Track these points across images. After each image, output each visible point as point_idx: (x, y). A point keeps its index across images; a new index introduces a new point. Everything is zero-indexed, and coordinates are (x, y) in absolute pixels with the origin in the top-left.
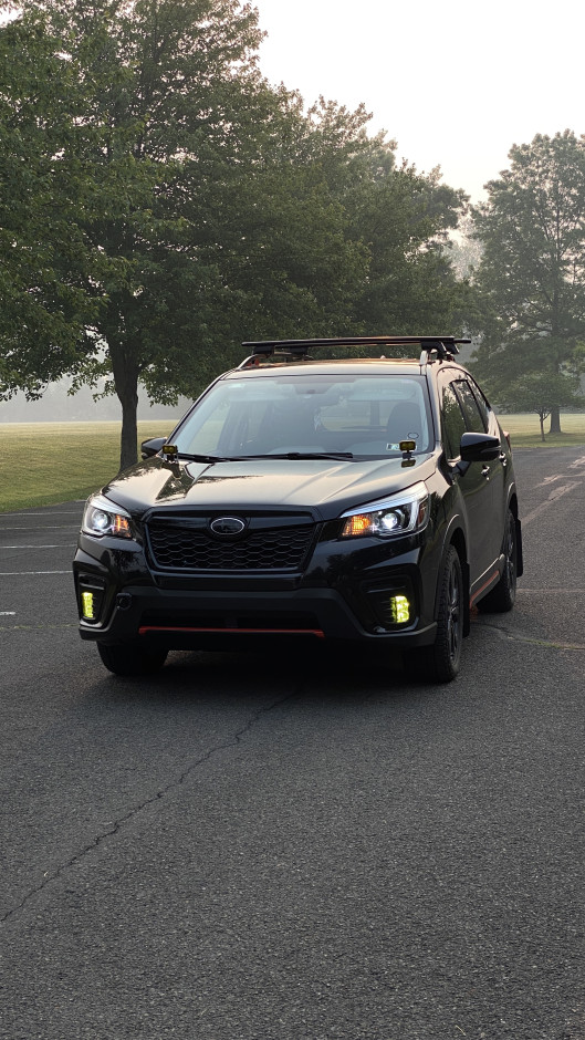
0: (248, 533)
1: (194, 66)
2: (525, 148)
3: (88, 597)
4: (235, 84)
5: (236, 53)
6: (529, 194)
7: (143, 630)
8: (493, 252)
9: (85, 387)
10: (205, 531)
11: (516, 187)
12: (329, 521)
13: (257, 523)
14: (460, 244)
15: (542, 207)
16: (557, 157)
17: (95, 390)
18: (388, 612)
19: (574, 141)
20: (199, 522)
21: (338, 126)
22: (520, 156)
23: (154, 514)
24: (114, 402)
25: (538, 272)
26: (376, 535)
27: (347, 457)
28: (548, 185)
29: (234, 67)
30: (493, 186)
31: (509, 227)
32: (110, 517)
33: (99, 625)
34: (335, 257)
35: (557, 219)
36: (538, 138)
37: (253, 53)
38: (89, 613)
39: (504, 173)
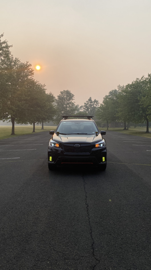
0: (81, 147)
2: (62, 92)
3: (50, 157)
5: (30, 75)
6: (63, 98)
7: (62, 163)
8: (58, 104)
11: (61, 97)
13: (82, 145)
14: (55, 104)
15: (64, 99)
16: (66, 93)
19: (69, 91)
20: (72, 145)
21: (41, 86)
22: (62, 93)
23: (64, 144)
25: (64, 108)
26: (100, 147)
28: (65, 97)
29: (29, 77)
30: (58, 96)
31: (60, 102)
32: (54, 144)
33: (53, 162)
34: (45, 104)
35: (66, 101)
36: (64, 90)
37: (33, 75)
38: (51, 160)
39: (60, 95)
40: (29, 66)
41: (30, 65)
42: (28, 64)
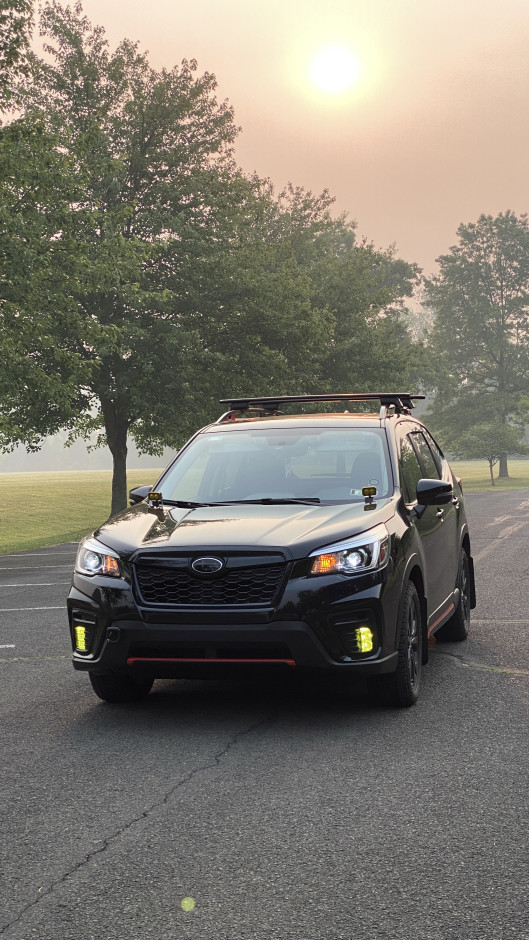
0: (226, 571)
1: (177, 158)
2: (472, 226)
3: (80, 631)
4: (213, 174)
5: (214, 146)
6: (476, 266)
7: (130, 660)
8: (445, 317)
9: (80, 439)
10: (186, 570)
11: (464, 260)
12: (299, 560)
13: (234, 562)
14: (416, 312)
15: (487, 278)
16: (500, 234)
17: (89, 443)
18: (353, 642)
19: (514, 220)
20: (182, 562)
21: (305, 209)
22: (467, 235)
23: (141, 555)
24: (106, 452)
25: (485, 335)
26: (341, 572)
27: (315, 501)
28: (492, 259)
29: (212, 159)
30: (443, 260)
31: (458, 296)
32: (101, 558)
33: (91, 656)
34: (303, 323)
35: (501, 288)
36: (483, 218)
37: (229, 146)
38: (82, 645)
39: (454, 249)
40: (199, 89)
41: (209, 81)
42: (197, 75)
